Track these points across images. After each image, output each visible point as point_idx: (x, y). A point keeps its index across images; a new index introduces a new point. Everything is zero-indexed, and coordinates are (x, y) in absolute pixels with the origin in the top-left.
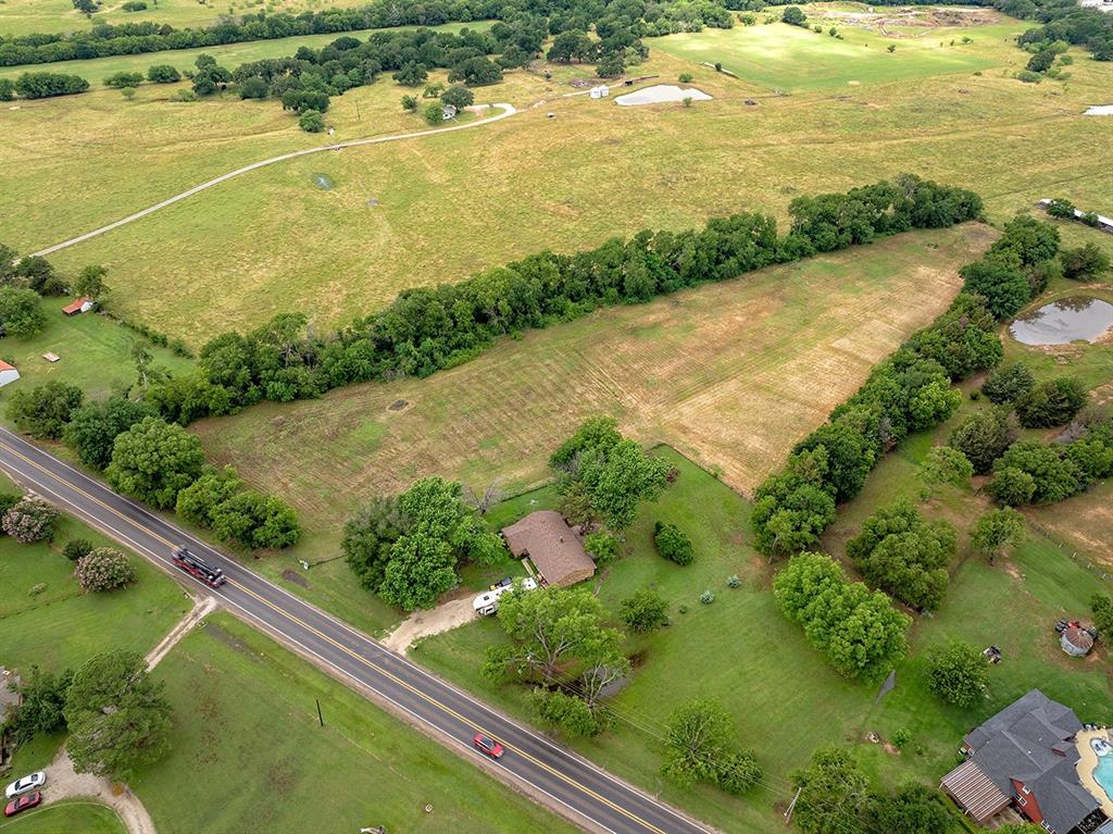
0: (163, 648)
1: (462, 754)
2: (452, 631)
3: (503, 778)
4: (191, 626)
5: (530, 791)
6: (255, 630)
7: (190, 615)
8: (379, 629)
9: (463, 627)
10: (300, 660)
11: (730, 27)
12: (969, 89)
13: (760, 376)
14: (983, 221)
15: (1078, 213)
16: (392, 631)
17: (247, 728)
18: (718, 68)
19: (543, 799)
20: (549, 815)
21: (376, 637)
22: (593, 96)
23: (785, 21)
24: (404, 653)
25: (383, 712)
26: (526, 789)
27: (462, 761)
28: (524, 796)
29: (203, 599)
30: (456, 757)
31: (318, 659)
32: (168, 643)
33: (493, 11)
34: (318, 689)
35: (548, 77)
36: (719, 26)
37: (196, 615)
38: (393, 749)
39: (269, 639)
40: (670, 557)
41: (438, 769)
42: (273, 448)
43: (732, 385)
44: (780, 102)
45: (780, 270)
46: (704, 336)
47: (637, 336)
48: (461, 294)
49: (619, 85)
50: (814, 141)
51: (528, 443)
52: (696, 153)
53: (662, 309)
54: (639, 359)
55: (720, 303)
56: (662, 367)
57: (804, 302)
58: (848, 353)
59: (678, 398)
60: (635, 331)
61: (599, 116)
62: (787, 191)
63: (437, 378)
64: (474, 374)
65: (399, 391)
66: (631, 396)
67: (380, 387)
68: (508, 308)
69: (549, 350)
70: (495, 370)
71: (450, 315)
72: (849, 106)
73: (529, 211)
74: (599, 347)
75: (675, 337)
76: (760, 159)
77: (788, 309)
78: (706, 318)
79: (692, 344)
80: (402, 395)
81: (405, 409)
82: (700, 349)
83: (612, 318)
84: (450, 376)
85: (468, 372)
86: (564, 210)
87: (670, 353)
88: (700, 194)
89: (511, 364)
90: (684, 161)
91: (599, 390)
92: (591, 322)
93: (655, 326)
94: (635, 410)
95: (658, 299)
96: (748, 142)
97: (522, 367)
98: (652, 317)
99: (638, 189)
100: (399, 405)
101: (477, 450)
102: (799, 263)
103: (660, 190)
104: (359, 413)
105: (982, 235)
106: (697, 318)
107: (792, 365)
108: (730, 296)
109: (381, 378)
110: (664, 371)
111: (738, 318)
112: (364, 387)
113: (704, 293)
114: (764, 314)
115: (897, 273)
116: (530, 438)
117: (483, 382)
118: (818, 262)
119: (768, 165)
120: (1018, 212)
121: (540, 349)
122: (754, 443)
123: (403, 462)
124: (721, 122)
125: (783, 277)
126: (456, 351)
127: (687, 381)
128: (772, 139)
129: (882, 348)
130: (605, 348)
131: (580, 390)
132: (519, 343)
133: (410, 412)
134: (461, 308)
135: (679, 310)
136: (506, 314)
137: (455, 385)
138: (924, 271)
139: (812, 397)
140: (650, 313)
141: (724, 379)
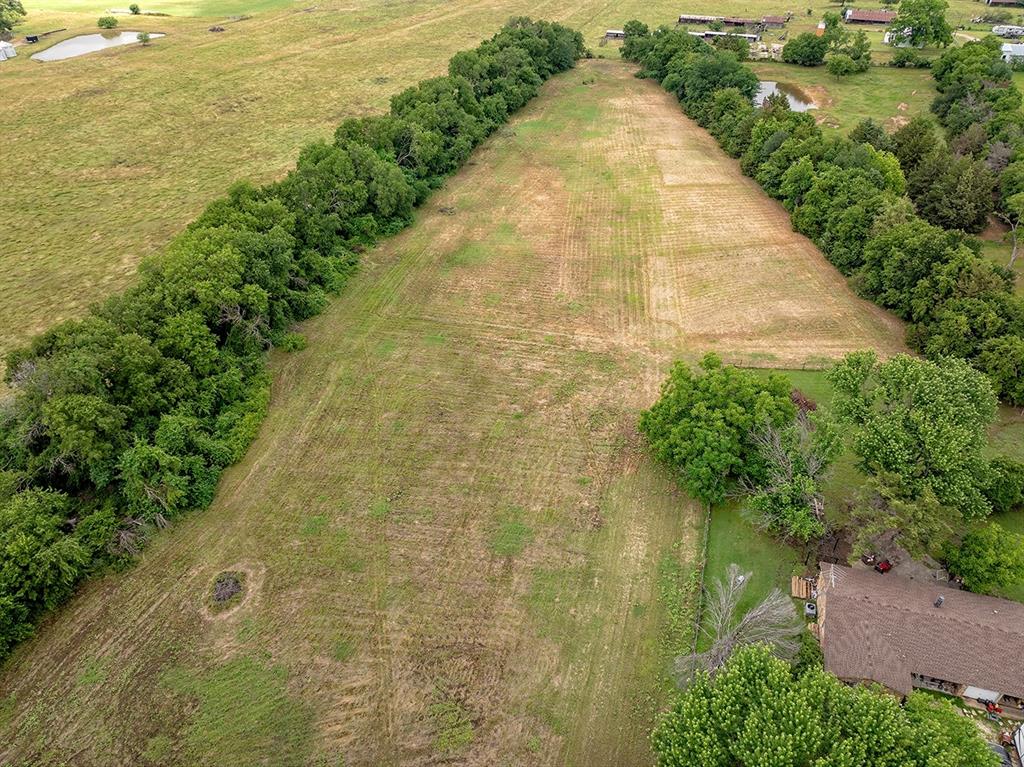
13: (667, 241)
14: (589, 56)
18: (135, 11)
43: (658, 263)
44: (249, 24)
45: (498, 142)
46: (538, 230)
47: (464, 264)
48: (160, 306)
49: (19, 44)
50: (335, 42)
51: (567, 490)
52: (222, 77)
53: (440, 224)
54: (512, 287)
55: (496, 192)
56: (554, 283)
57: (570, 159)
58: (692, 185)
59: (634, 307)
60: (450, 259)
61: (30, 75)
62: (381, 81)
63: (241, 487)
64: (302, 438)
65: (187, 561)
66: (582, 336)
67: (130, 583)
68: (266, 294)
69: (373, 336)
70: (330, 411)
71: (169, 351)
72: (325, 14)
73: (66, 189)
74: (439, 299)
75: (509, 244)
76: (305, 65)
77: (570, 171)
78: (508, 212)
79: (541, 243)
80: (208, 566)
81: (253, 588)
82: (556, 244)
83: (397, 259)
84: (262, 469)
85: (286, 442)
86: (123, 171)
87: (536, 266)
88: (289, 107)
89: (344, 388)
90: (221, 88)
91: (531, 350)
92: (376, 275)
93: (465, 243)
94: (614, 348)
95: (415, 214)
96: (269, 57)
97: (370, 385)
98: (445, 236)
99: (202, 124)
100: (229, 590)
101: (509, 567)
102: (505, 129)
103: (234, 117)
104: (146, 675)
105: (605, 66)
106: (498, 215)
107: (670, 216)
108: (493, 180)
109: (106, 561)
110: (564, 287)
111: (540, 198)
112: (91, 606)
113: (457, 191)
114: (556, 184)
115: (600, 111)
116: (555, 480)
117: (338, 441)
118: (521, 126)
119: (323, 68)
120: (601, 46)
121: (357, 343)
122: (793, 309)
123: (410, 707)
124: (209, 49)
125: (511, 148)
126: (223, 419)
127: (609, 285)
128: (290, 49)
129: (709, 169)
130: (449, 296)
131: (506, 365)
132: (309, 352)
133: (274, 590)
134: (187, 326)
135: (463, 216)
136: (263, 307)
137: (290, 479)
138: (619, 103)
139: (747, 238)
140: (433, 234)
141: (639, 261)
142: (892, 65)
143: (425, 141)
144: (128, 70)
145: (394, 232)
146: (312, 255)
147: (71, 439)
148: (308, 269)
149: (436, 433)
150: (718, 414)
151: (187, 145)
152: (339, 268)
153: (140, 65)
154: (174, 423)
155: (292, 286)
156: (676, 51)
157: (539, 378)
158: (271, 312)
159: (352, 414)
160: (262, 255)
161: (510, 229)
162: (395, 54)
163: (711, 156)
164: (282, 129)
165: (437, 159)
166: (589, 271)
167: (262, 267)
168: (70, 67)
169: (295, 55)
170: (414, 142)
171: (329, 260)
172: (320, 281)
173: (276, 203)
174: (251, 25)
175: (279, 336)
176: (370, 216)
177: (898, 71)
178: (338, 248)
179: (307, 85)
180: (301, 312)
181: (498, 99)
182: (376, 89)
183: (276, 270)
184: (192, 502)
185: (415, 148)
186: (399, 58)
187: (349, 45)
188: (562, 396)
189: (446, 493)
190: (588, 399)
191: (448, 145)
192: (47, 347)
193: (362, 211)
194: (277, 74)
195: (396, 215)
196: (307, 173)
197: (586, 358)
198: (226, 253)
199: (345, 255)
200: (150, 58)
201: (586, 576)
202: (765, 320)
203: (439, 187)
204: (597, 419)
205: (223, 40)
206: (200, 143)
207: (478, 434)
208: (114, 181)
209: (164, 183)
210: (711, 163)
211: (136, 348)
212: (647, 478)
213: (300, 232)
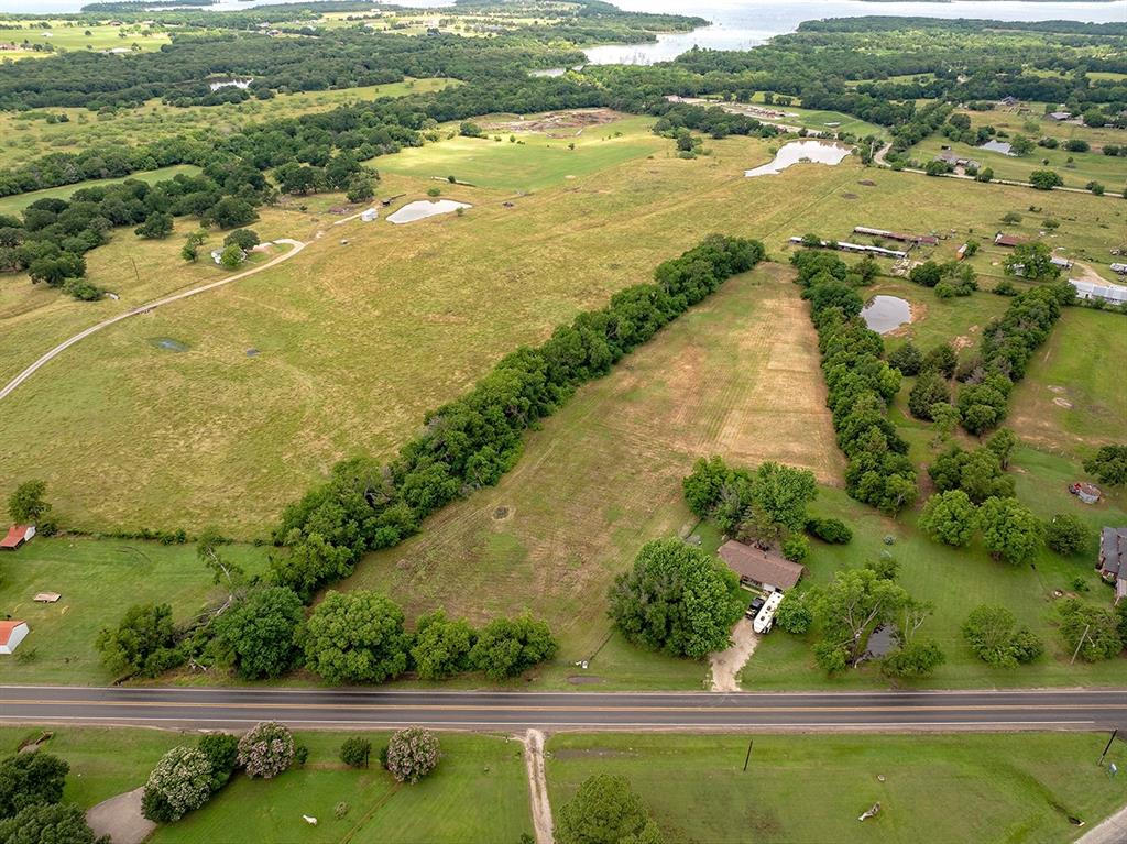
0: (539, 791)
1: (860, 731)
2: (752, 657)
3: (903, 730)
4: (541, 760)
5: (927, 729)
6: (600, 735)
7: (528, 752)
8: (701, 684)
9: (756, 651)
10: (667, 735)
11: (422, 145)
12: (657, 169)
13: (748, 402)
14: (768, 260)
15: (823, 243)
16: (711, 678)
17: (691, 806)
18: (452, 180)
19: (940, 728)
20: (954, 736)
21: (706, 689)
22: (365, 219)
23: (463, 134)
24: (739, 689)
25: (778, 736)
26: (923, 728)
27: (864, 736)
28: (928, 733)
29: (524, 735)
30: (859, 736)
31: (681, 727)
32: (537, 785)
33: (179, 155)
34: (706, 748)
35: (303, 209)
36: (412, 146)
37: (534, 751)
38: (811, 756)
39: (624, 734)
40: (837, 541)
41: (858, 750)
42: (427, 590)
43: (736, 414)
44: (531, 201)
45: (675, 325)
46: (678, 386)
47: (630, 400)
48: (485, 401)
49: (378, 206)
50: (590, 226)
51: (643, 503)
52: (510, 251)
53: (625, 375)
54: (651, 416)
55: (662, 360)
56: (675, 417)
57: (717, 343)
58: (785, 370)
59: (711, 435)
60: (624, 397)
61: (389, 236)
62: (614, 267)
63: (507, 480)
64: (535, 467)
65: (487, 502)
66: (677, 445)
67: (465, 505)
68: (530, 403)
69: (575, 430)
70: (549, 459)
71: (488, 421)
72: (586, 195)
73: (421, 326)
74: (612, 417)
75: (658, 393)
76: (566, 247)
77: (712, 351)
78: (665, 373)
79: (676, 394)
80: (495, 504)
81: (511, 514)
82: (685, 396)
83: (596, 393)
84: (518, 476)
85: (529, 468)
86: (453, 319)
87: (669, 406)
88: (552, 282)
89: (557, 451)
90: (508, 260)
91: (649, 447)
92: (583, 400)
93: (634, 388)
94: (691, 453)
95: (613, 368)
96: (542, 236)
97: (569, 450)
98: (625, 383)
99: (497, 289)
100: (502, 513)
101: (610, 524)
102: (684, 317)
103: (516, 286)
104: (472, 531)
105: (777, 270)
106: (658, 375)
107: (759, 388)
108: (662, 353)
109: (459, 496)
110: (679, 419)
111: (687, 367)
112: (451, 510)
113: (641, 356)
114: (700, 359)
115: (754, 309)
116: (640, 499)
117: (551, 471)
118: (695, 314)
119: (578, 251)
120: (783, 250)
121: (567, 432)
122: (796, 448)
123: (562, 555)
124: (502, 223)
125: (684, 330)
126: (504, 453)
127: (703, 422)
128: (557, 230)
129: (801, 360)
130: (617, 416)
131: (635, 452)
132: (544, 432)
133: (519, 515)
134: (496, 411)
135: (639, 373)
136: (527, 408)
137: (530, 481)
138: (769, 303)
139: (796, 406)
140: (620, 380)
141: (726, 412)
142: (994, 292)
143: (624, 326)
144: (449, 237)
145: (598, 377)
146: (552, 386)
147: (454, 447)
148: (549, 392)
149: (594, 474)
150: (709, 479)
151: (488, 304)
152: (565, 394)
153: (456, 233)
154: (488, 449)
155: (540, 399)
156: (819, 270)
157: (649, 460)
158: (529, 411)
159: (559, 461)
160: (530, 384)
161: (661, 383)
162: (629, 242)
163: (809, 352)
164: (546, 299)
165: (631, 337)
166: (696, 412)
167: (530, 389)
168: (414, 231)
169: (560, 235)
170: (618, 328)
171: (560, 389)
172: (554, 399)
173: (539, 358)
174: (532, 202)
175: (531, 423)
176: (585, 368)
177: (997, 297)
178: (566, 383)
179: (565, 265)
180: (543, 413)
181: (681, 297)
182: (609, 273)
183: (536, 392)
184: (489, 483)
185: (618, 331)
186: (631, 247)
187: (598, 229)
188: (656, 469)
189: (592, 496)
190: (667, 472)
191: (639, 328)
192: (443, 412)
193: (582, 365)
194: (546, 253)
195: (602, 368)
196: (557, 344)
197: (675, 454)
198: (515, 382)
199: (569, 387)
200: (463, 228)
201: (639, 532)
202: (777, 452)
203: (630, 353)
204: (668, 481)
205: (512, 216)
206: (495, 304)
207: (612, 478)
208: (448, 324)
209: (474, 329)
210: (806, 356)
211: (478, 419)
212: (681, 505)
213: (548, 374)
